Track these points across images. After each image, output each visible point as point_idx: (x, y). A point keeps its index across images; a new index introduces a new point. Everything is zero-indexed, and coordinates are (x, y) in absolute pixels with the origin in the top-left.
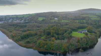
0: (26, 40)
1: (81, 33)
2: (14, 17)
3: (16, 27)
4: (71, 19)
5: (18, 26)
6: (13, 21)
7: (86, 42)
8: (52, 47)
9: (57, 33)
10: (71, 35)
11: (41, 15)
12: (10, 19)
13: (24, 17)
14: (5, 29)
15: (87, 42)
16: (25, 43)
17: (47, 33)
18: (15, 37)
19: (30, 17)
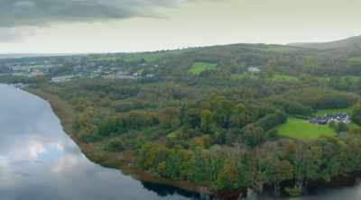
0: (112, 140)
1: (320, 123)
2: (111, 62)
3: (103, 93)
4: (309, 72)
5: (112, 90)
6: (103, 74)
7: (318, 160)
8: (183, 168)
9: (225, 120)
10: (276, 131)
11: (202, 55)
12: (97, 67)
13: (143, 61)
14: (66, 99)
15: (325, 160)
16: (105, 150)
17: (190, 119)
18: (85, 126)
19: (165, 62)
